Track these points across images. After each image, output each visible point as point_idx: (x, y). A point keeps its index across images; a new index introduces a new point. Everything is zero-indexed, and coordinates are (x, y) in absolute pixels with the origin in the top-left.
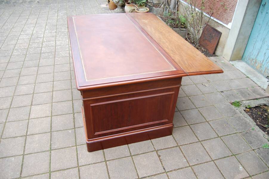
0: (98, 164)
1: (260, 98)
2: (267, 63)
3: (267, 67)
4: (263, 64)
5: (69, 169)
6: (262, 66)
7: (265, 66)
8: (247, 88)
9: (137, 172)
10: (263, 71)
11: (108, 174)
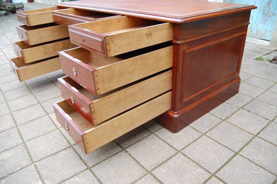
0: (198, 140)
1: (271, 52)
2: (257, 25)
3: (257, 29)
4: (253, 28)
5: (170, 158)
6: (252, 30)
7: (255, 29)
8: (254, 48)
9: (246, 131)
10: (255, 34)
11: (221, 144)
